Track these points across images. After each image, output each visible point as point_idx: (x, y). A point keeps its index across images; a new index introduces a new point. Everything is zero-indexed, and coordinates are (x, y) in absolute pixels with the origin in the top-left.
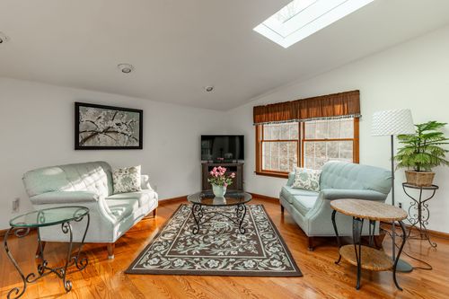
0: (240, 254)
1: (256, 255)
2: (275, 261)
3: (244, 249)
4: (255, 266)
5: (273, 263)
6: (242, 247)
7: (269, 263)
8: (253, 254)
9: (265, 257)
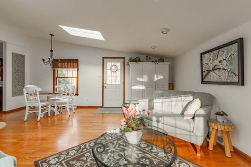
0: (83, 155)
1: (71, 160)
2: (55, 162)
3: (82, 160)
4: (69, 153)
5: (57, 160)
6: (85, 162)
7: (59, 159)
8: (73, 160)
9: (63, 162)
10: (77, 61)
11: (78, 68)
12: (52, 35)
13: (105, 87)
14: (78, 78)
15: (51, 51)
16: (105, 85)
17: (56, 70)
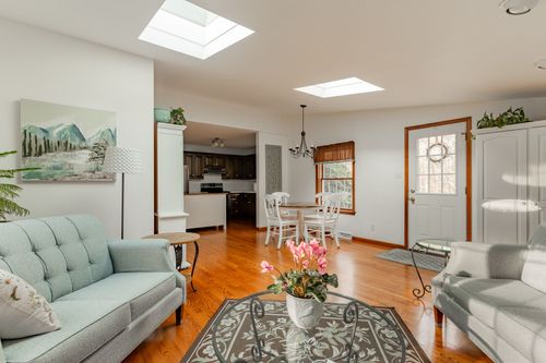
3: (268, 324)
6: (268, 329)
10: (351, 145)
11: (353, 157)
12: (303, 106)
13: (413, 201)
14: (353, 179)
15: (303, 134)
16: (411, 195)
17: (320, 165)
